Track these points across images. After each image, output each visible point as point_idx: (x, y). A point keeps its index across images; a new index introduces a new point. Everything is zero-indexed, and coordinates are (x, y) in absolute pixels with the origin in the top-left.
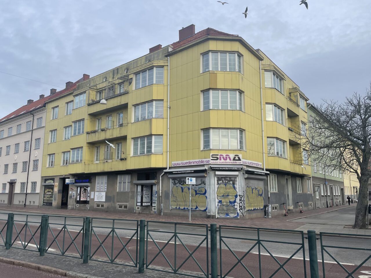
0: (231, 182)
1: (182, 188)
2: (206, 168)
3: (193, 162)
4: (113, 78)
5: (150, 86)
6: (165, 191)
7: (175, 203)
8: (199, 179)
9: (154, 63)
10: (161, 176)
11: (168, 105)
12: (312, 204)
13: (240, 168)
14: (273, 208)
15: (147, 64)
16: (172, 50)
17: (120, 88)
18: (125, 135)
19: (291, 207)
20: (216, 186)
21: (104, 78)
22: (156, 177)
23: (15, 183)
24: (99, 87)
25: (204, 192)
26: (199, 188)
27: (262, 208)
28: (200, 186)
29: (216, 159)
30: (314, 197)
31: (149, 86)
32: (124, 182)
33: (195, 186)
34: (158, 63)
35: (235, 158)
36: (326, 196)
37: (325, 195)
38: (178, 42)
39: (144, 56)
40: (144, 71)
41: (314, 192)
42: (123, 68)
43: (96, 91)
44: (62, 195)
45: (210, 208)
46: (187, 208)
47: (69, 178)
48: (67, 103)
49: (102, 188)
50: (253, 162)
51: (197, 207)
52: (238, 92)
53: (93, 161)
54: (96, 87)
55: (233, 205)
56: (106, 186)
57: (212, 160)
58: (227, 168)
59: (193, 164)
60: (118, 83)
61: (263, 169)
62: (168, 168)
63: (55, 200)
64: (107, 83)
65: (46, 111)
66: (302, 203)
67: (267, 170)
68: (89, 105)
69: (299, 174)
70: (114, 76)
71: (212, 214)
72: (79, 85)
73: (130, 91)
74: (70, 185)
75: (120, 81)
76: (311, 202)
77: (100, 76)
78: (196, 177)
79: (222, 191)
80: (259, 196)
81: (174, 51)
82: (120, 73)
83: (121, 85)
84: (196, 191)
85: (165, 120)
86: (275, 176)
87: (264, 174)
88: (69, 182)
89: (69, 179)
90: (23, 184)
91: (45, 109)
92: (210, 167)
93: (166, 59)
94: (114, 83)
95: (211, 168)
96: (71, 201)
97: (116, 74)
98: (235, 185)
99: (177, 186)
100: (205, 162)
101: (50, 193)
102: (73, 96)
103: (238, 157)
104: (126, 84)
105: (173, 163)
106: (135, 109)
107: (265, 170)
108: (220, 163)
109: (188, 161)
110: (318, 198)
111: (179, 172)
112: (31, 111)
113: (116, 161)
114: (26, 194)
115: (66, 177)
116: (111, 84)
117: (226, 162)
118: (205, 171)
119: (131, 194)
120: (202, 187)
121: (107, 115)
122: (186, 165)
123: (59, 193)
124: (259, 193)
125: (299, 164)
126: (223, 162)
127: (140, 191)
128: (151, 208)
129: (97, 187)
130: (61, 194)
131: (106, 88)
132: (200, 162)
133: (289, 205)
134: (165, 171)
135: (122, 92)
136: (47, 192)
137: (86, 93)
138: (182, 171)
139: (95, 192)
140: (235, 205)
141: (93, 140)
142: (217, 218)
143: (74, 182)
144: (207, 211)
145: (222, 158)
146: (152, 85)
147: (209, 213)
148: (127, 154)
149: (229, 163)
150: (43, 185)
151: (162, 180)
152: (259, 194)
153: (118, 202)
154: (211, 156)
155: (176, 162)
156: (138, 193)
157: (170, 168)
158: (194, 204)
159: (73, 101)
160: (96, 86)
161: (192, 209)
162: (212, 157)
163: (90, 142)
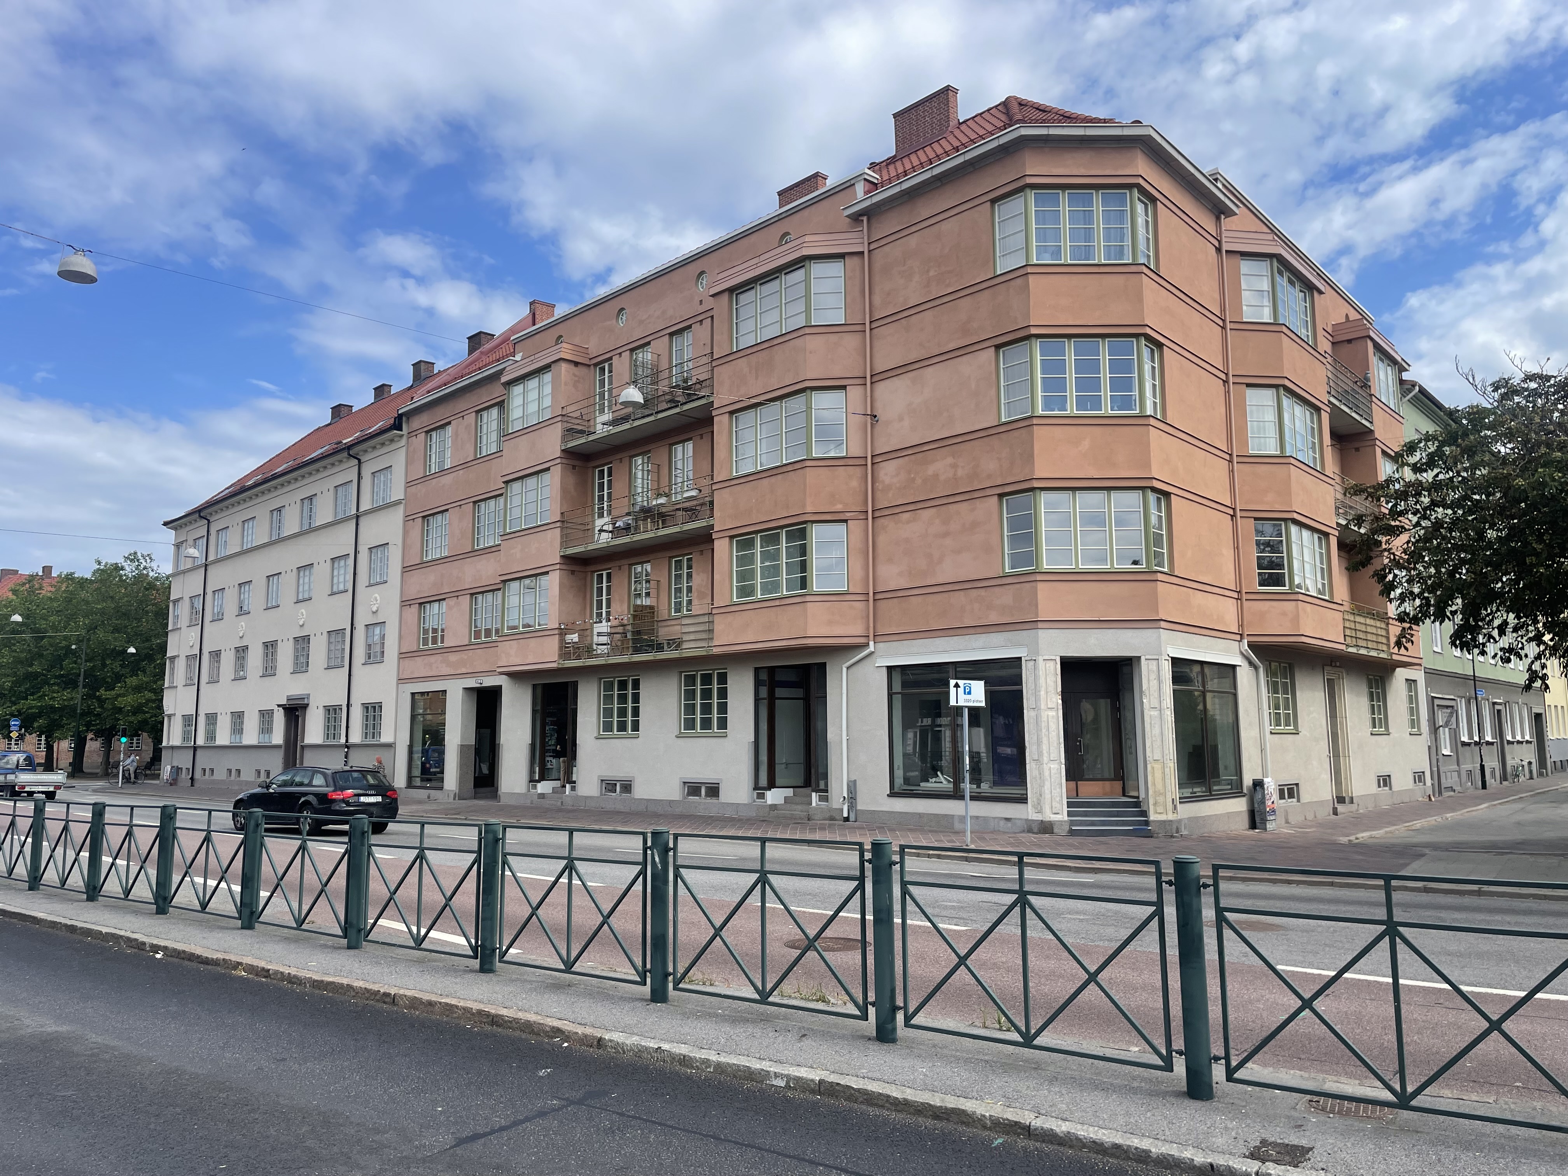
5: (793, 335)
9: (806, 244)
11: (864, 407)
12: (1428, 775)
14: (1282, 791)
15: (779, 250)
17: (677, 346)
21: (615, 313)
23: (305, 707)
30: (1433, 749)
31: (789, 336)
32: (702, 701)
33: (983, 713)
34: (823, 243)
36: (1476, 743)
37: (1476, 739)
41: (1435, 728)
42: (687, 270)
43: (587, 362)
45: (1041, 796)
48: (481, 412)
49: (623, 722)
56: (638, 714)
62: (872, 645)
65: (403, 443)
66: (1390, 772)
71: (1048, 817)
78: (988, 679)
81: (883, 196)
82: (676, 290)
83: (682, 335)
86: (1285, 667)
90: (332, 711)
91: (402, 436)
93: (854, 224)
97: (662, 297)
102: (503, 383)
104: (701, 330)
106: (737, 426)
107: (1246, 646)
110: (1446, 752)
112: (349, 447)
115: (489, 683)
119: (732, 743)
121: (631, 452)
123: (462, 742)
129: (604, 717)
130: (473, 747)
133: (1338, 782)
137: (549, 370)
146: (802, 332)
147: (1036, 813)
148: (715, 595)
157: (879, 645)
159: (499, 404)
163: (573, 552)
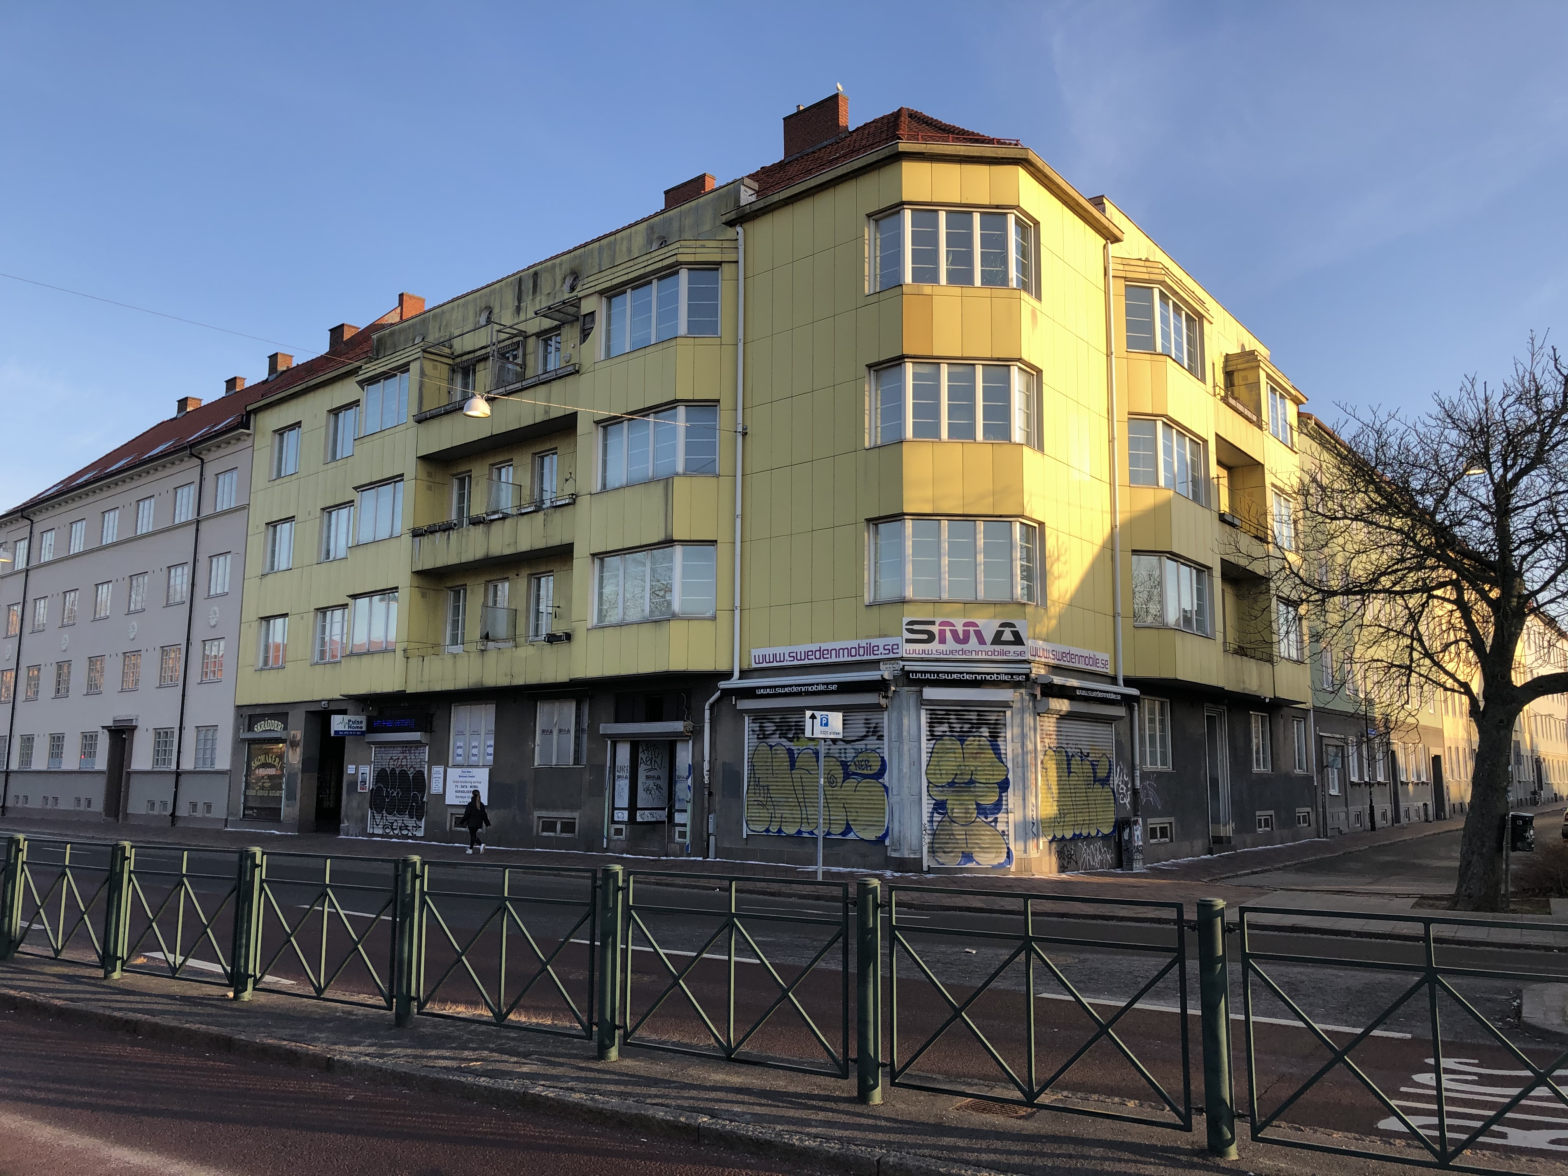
0: (985, 731)
1: (790, 752)
2: (886, 672)
3: (834, 652)
4: (518, 309)
5: (665, 345)
6: (724, 763)
7: (765, 814)
8: (859, 718)
9: (681, 250)
10: (707, 706)
11: (736, 424)
12: (1313, 817)
13: (1019, 674)
14: (1153, 833)
15: (653, 255)
16: (753, 198)
17: (546, 350)
18: (566, 540)
19: (1227, 830)
20: (925, 745)
21: (481, 311)
22: (689, 708)
23: (133, 730)
24: (460, 346)
25: (876, 767)
26: (858, 752)
27: (1107, 830)
28: (860, 745)
29: (925, 637)
30: (1319, 791)
31: (660, 346)
32: (560, 731)
33: (841, 745)
34: (698, 250)
35: (999, 634)
36: (1369, 785)
37: (1367, 779)
38: (780, 166)
39: (643, 220)
40: (640, 282)
41: (1322, 767)
42: (557, 270)
43: (450, 362)
44: (318, 778)
45: (900, 832)
46: (811, 833)
47: (343, 712)
48: (335, 412)
49: (475, 751)
50: (1075, 651)
51: (848, 829)
52: (1016, 368)
53: (438, 645)
54: (451, 347)
55: (990, 819)
56: (492, 743)
57: (908, 641)
58: (967, 673)
59: (834, 659)
60: (536, 330)
61: (1114, 680)
62: (737, 674)
63: (291, 797)
64: (495, 333)
65: (249, 443)
66: (1272, 812)
67: (1129, 682)
68: (421, 419)
69: (1259, 697)
70: (519, 301)
71: (906, 855)
72: (380, 340)
73: (586, 365)
74: (347, 738)
75: (547, 323)
76: (1309, 809)
77: (467, 303)
78: (844, 709)
79: (950, 764)
80: (1098, 786)
81: (761, 204)
82: (545, 291)
83: (550, 339)
84: (844, 765)
85: (725, 482)
86: (1162, 704)
87: (1119, 697)
88: (347, 729)
89: (347, 718)
90: (162, 736)
91: (249, 435)
92: (903, 669)
93: (730, 233)
94: (521, 333)
95: (906, 673)
96: (355, 804)
97: (531, 297)
98: (999, 743)
99: (771, 746)
100: (881, 650)
101: (272, 771)
102: (358, 382)
103: (1012, 631)
104: (571, 334)
105: (755, 652)
106: (605, 439)
107: (1121, 682)
108: (942, 656)
109: (814, 647)
110: (1334, 792)
111: (779, 691)
112: (192, 445)
113: (532, 644)
114: (178, 774)
115: (333, 707)
116: (508, 335)
117: (964, 652)
118: (880, 686)
119: (590, 776)
120: (868, 747)
121: (492, 461)
122: (807, 662)
123: (303, 771)
124: (1095, 773)
125: (1260, 660)
126: (951, 652)
127: (627, 764)
128: (669, 831)
129: (457, 745)
130: (316, 775)
131: (488, 350)
132: (862, 650)
133: (1216, 820)
134: (723, 685)
135: (551, 367)
136: (258, 767)
137: (408, 370)
138: (791, 686)
139: (446, 766)
140: (997, 818)
141: (440, 563)
142: (925, 869)
143: (364, 729)
144: (887, 842)
145: (948, 635)
146: (673, 343)
147: (895, 850)
148: (574, 618)
149: (977, 653)
150: (244, 740)
151: (711, 723)
152: (1095, 777)
153: (541, 807)
154: (904, 627)
155: (769, 651)
156: (617, 774)
157: (744, 674)
158: (839, 816)
159: (356, 403)
160: (448, 342)
161: (829, 833)
162: (908, 630)
163: (425, 568)
